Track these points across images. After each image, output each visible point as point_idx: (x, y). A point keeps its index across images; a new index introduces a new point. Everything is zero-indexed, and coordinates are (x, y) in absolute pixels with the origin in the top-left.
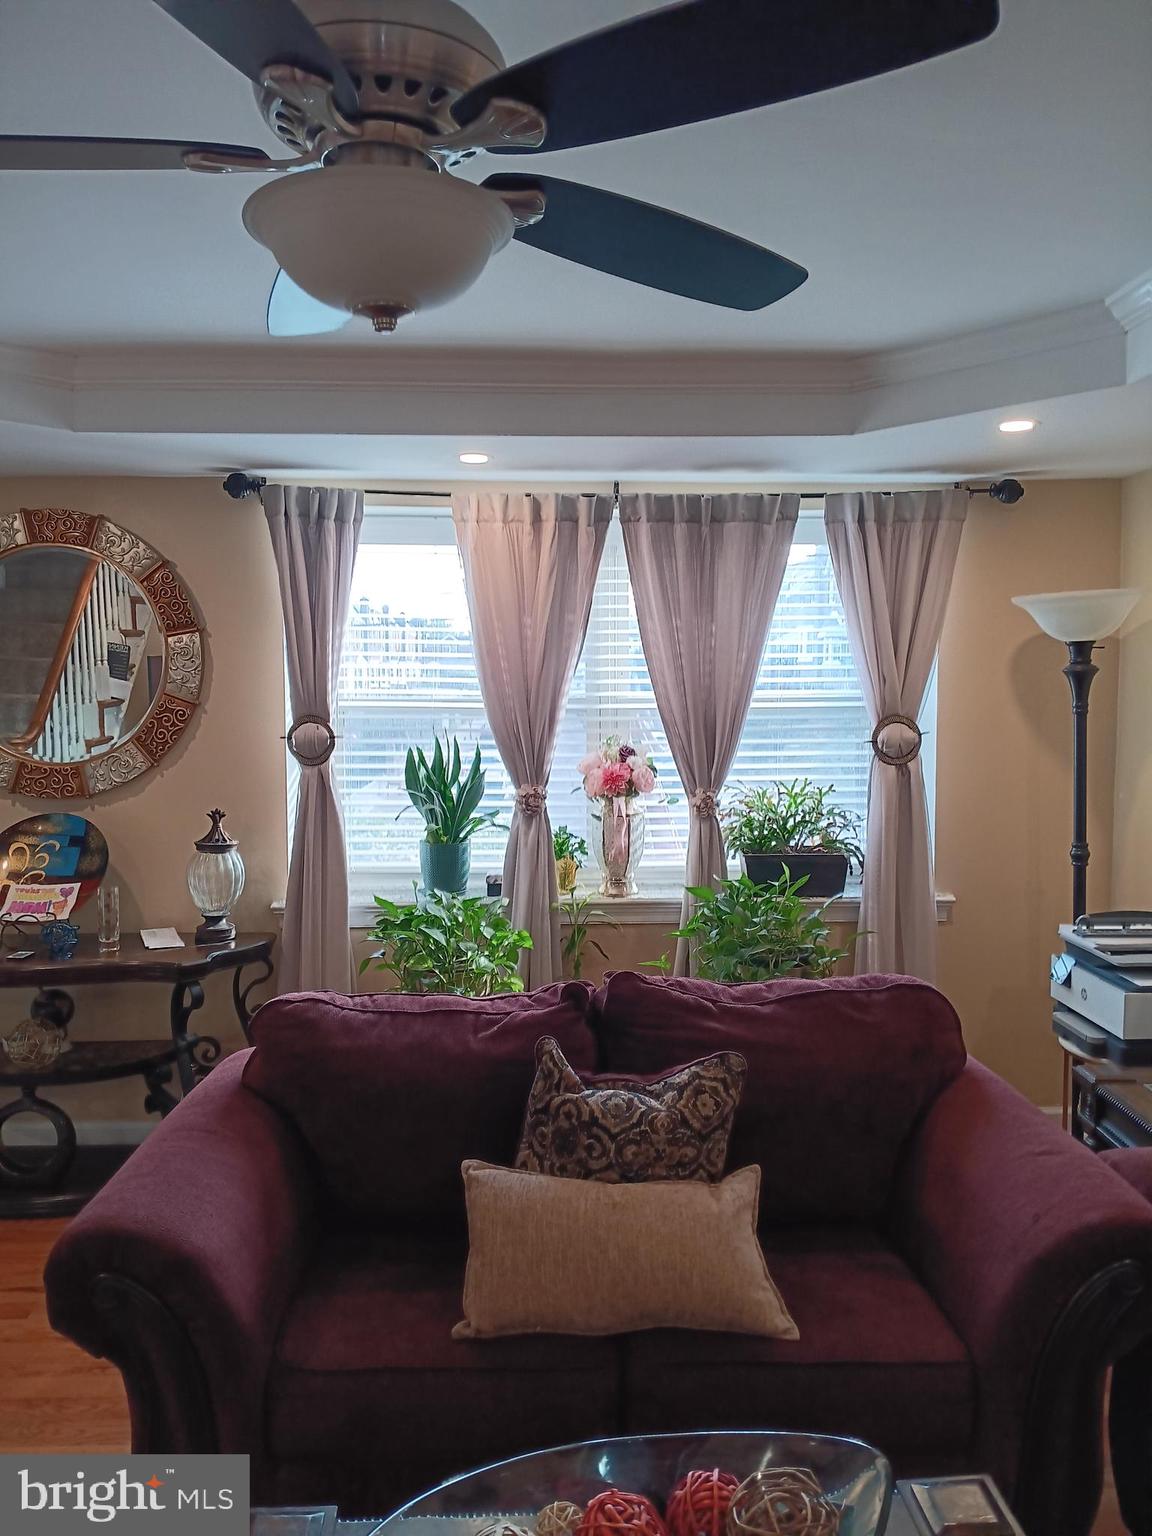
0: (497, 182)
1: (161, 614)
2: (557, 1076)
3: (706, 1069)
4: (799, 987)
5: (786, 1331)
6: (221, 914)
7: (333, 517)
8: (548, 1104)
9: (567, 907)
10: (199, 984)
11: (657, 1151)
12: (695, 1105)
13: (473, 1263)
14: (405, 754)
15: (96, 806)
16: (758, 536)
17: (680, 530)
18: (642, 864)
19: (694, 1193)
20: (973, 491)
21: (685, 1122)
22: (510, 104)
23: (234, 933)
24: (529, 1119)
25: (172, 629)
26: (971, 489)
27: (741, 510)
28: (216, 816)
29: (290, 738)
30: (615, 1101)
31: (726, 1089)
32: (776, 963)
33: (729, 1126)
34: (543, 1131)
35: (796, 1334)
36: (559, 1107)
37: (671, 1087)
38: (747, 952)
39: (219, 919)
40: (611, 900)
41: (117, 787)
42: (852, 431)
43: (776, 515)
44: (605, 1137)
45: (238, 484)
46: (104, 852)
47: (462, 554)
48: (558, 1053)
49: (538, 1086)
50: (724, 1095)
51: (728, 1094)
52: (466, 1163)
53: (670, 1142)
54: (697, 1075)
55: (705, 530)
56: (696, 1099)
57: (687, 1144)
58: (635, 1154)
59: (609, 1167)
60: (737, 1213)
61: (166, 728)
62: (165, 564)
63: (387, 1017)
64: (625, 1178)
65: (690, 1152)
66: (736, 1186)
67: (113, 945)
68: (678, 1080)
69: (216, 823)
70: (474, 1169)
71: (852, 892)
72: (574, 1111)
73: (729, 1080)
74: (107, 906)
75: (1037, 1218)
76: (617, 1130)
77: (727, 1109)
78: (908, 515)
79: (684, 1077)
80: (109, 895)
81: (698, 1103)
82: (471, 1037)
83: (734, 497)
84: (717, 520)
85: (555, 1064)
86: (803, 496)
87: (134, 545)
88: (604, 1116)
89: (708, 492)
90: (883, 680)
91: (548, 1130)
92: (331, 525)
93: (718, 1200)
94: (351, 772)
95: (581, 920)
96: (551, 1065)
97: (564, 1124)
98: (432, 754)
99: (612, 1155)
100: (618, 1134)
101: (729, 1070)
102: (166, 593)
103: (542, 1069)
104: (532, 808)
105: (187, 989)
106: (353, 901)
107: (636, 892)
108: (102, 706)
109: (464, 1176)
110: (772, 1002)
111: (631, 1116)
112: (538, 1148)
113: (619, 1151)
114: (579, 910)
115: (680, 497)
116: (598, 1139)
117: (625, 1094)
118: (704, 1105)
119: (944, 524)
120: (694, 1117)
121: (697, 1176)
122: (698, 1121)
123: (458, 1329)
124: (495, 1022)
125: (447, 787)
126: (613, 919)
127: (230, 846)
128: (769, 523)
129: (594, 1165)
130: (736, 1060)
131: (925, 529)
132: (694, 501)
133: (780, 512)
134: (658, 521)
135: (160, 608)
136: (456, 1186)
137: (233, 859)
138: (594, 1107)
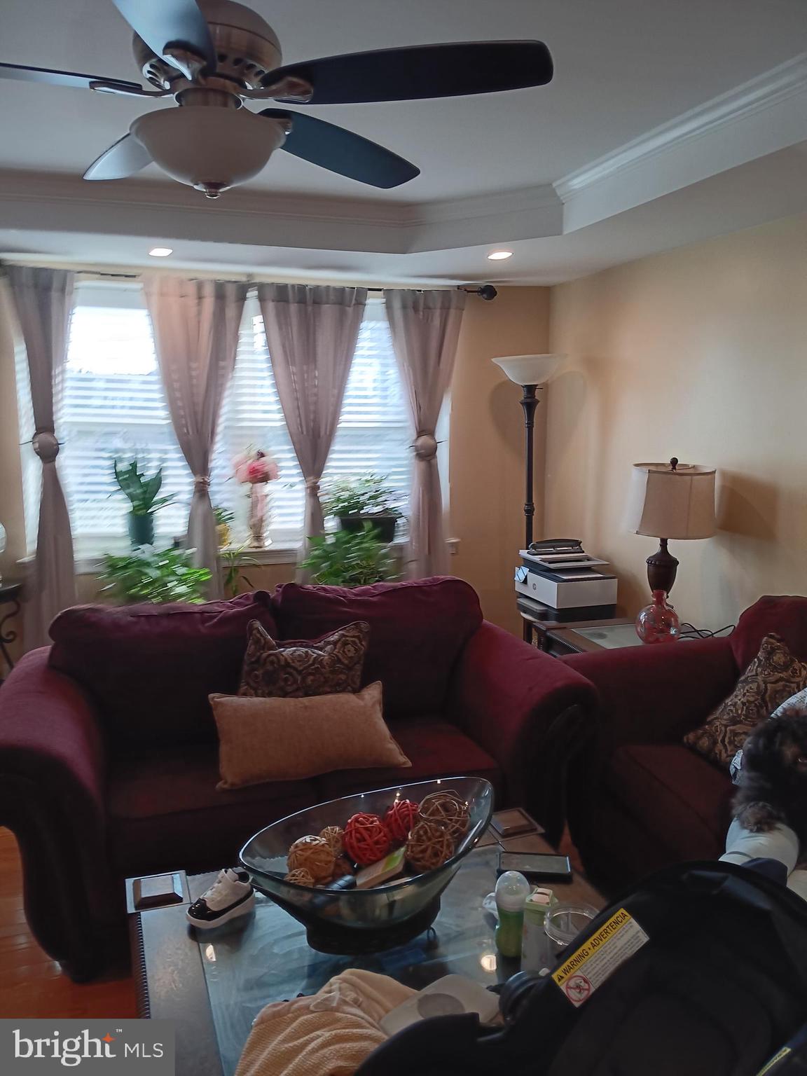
0: (269, 113)
2: (263, 641)
3: (348, 631)
4: (392, 587)
5: (404, 763)
8: (259, 657)
9: (227, 555)
11: (325, 678)
12: (344, 652)
13: (224, 749)
16: (342, 316)
17: (293, 308)
18: (272, 527)
19: (347, 699)
20: (469, 292)
21: (339, 661)
22: (295, 80)
24: (246, 668)
26: (465, 290)
27: (332, 297)
29: (33, 442)
30: (298, 653)
31: (360, 642)
32: (365, 580)
33: (362, 662)
34: (256, 674)
35: (410, 764)
36: (265, 660)
37: (329, 643)
38: (347, 575)
40: (254, 550)
42: (404, 251)
43: (353, 302)
44: (294, 672)
47: (150, 315)
48: (261, 628)
49: (251, 648)
50: (359, 645)
51: (361, 644)
52: (211, 696)
53: (332, 672)
54: (343, 635)
55: (310, 309)
56: (344, 648)
57: (341, 673)
58: (312, 681)
59: (297, 690)
60: (373, 705)
63: (143, 619)
64: (307, 695)
65: (343, 677)
66: (370, 692)
68: (332, 639)
70: (215, 697)
71: (399, 540)
72: (275, 660)
73: (361, 637)
75: (530, 689)
76: (301, 668)
77: (362, 652)
78: (431, 305)
79: (335, 637)
81: (346, 650)
82: (200, 627)
83: (328, 287)
84: (316, 303)
85: (261, 635)
86: (370, 290)
88: (294, 662)
89: (311, 283)
90: (419, 408)
91: (259, 673)
93: (363, 699)
95: (236, 564)
96: (258, 635)
97: (269, 668)
99: (299, 682)
100: (303, 670)
101: (361, 631)
103: (253, 638)
104: (202, 491)
106: (78, 556)
107: (268, 544)
109: (212, 703)
110: (377, 595)
111: (309, 661)
112: (252, 684)
113: (304, 679)
114: (235, 557)
115: (293, 286)
116: (291, 674)
117: (304, 650)
118: (349, 651)
119: (452, 312)
120: (344, 657)
121: (347, 690)
122: (347, 659)
123: (220, 785)
124: (215, 617)
126: (257, 562)
128: (349, 306)
129: (289, 689)
130: (364, 625)
131: (441, 315)
132: (302, 289)
133: (356, 299)
134: (278, 301)
136: (208, 709)
138: (287, 657)
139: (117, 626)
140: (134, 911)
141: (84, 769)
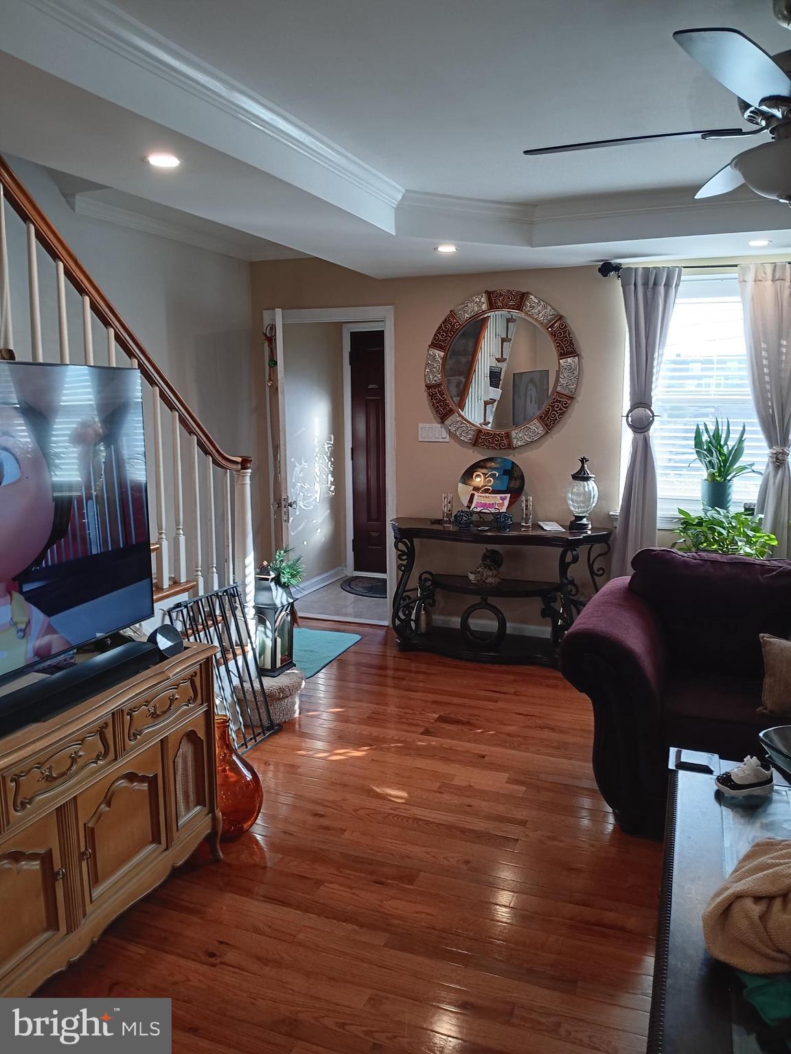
1: (557, 346)
6: (584, 515)
7: (663, 283)
10: (576, 550)
14: (695, 427)
15: (516, 454)
23: (590, 526)
25: (562, 355)
28: (583, 460)
29: (628, 416)
39: (582, 518)
41: (528, 444)
45: (607, 268)
46: (522, 478)
47: (743, 302)
52: (762, 635)
61: (556, 411)
62: (561, 318)
67: (528, 527)
69: (583, 464)
70: (767, 638)
74: (527, 506)
80: (527, 501)
82: (760, 576)
87: (545, 307)
92: (662, 289)
94: (664, 438)
98: (714, 428)
102: (561, 334)
104: (779, 461)
105: (569, 552)
106: (659, 513)
108: (486, 403)
109: (761, 641)
123: (760, 710)
124: (775, 570)
125: (721, 447)
127: (591, 477)
135: (557, 343)
137: (591, 485)
139: (685, 564)
140: (674, 768)
141: (647, 664)
